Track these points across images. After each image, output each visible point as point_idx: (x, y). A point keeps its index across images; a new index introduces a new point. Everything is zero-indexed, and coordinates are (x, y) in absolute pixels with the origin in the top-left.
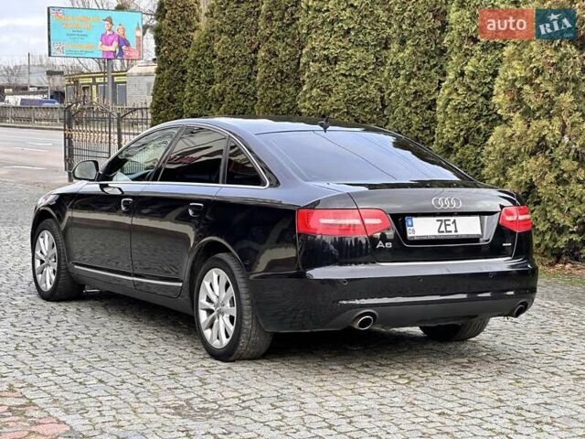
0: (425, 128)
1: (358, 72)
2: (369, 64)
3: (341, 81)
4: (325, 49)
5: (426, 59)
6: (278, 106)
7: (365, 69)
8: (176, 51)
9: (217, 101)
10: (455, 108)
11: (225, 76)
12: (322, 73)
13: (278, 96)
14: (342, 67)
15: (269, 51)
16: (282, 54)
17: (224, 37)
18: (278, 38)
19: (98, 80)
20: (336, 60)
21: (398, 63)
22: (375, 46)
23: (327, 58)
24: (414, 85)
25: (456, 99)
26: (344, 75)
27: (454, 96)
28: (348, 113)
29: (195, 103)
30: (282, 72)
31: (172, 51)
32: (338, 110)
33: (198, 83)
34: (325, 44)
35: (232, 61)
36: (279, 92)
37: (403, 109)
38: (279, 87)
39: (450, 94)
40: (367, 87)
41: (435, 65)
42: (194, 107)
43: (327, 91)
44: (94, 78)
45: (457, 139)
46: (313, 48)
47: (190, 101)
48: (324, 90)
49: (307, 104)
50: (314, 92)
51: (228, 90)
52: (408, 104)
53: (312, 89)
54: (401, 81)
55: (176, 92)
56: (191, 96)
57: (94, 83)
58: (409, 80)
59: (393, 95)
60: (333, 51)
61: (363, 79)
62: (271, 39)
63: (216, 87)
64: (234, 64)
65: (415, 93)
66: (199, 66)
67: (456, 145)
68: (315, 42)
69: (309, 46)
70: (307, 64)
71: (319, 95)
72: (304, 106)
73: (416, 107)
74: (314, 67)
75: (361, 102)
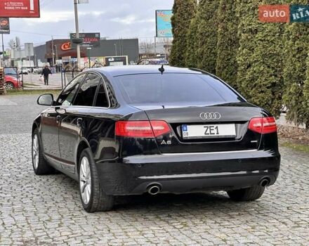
0: (304, 70)
1: (269, 38)
2: (276, 33)
3: (259, 44)
4: (250, 25)
5: (305, 28)
6: (229, 60)
7: (274, 36)
8: (183, 31)
9: (200, 58)
11: (203, 43)
12: (249, 40)
13: (229, 54)
14: (259, 35)
15: (223, 28)
16: (230, 29)
17: (203, 21)
18: (228, 20)
20: (256, 31)
21: (288, 32)
23: (251, 30)
24: (297, 44)
26: (261, 40)
28: (263, 63)
29: (191, 59)
30: (231, 40)
31: (180, 30)
32: (258, 61)
33: (193, 48)
34: (250, 22)
35: (207, 34)
36: (229, 52)
37: (291, 59)
38: (229, 48)
40: (275, 47)
42: (190, 61)
43: (252, 50)
46: (243, 25)
47: (188, 58)
48: (250, 50)
49: (241, 58)
50: (244, 52)
51: (205, 51)
52: (294, 56)
53: (243, 49)
54: (291, 42)
55: (183, 54)
56: (189, 55)
58: (295, 42)
60: (254, 26)
61: (272, 42)
62: (225, 21)
63: (199, 50)
64: (208, 36)
65: (298, 49)
66: (193, 38)
68: (244, 21)
69: (241, 24)
70: (240, 35)
71: (247, 53)
72: (239, 59)
73: (299, 58)
74: (244, 36)
75: (271, 56)
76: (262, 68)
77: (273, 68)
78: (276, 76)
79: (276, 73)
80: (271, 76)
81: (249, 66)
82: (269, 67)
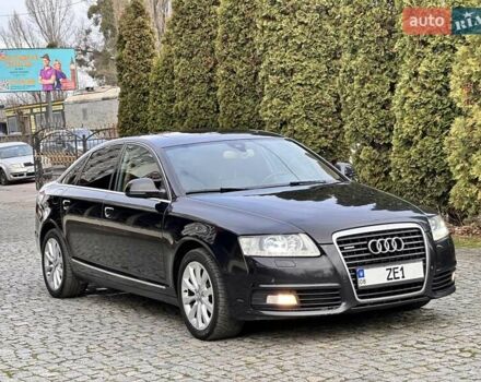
0: (381, 126)
1: (313, 81)
2: (322, 73)
3: (298, 90)
4: (281, 63)
5: (377, 64)
7: (319, 77)
8: (137, 77)
9: (181, 117)
10: (412, 106)
11: (186, 94)
12: (281, 84)
13: (239, 108)
14: (298, 77)
15: (227, 69)
16: (239, 70)
17: (182, 60)
18: (234, 57)
19: (35, 111)
20: (292, 71)
21: (351, 70)
22: (326, 57)
23: (283, 70)
24: (368, 88)
25: (413, 97)
26: (301, 85)
27: (410, 94)
28: (307, 118)
29: (158, 120)
30: (240, 86)
31: (133, 76)
32: (298, 116)
33: (160, 102)
34: (282, 58)
35: (191, 80)
36: (239, 105)
37: (359, 111)
38: (238, 100)
39: (406, 93)
40: (322, 94)
41: (385, 69)
42: (158, 124)
43: (287, 99)
44: (32, 109)
45: (416, 133)
46: (271, 63)
47: (154, 119)
48: (283, 99)
49: (269, 113)
50: (275, 101)
51: (190, 106)
52: (364, 106)
53: (272, 99)
54: (356, 86)
55: (139, 112)
56: (155, 114)
57: (32, 113)
58: (363, 84)
59: (349, 98)
60: (289, 64)
61: (317, 87)
62: (228, 58)
63: (179, 104)
64: (193, 83)
65: (370, 95)
66: (160, 88)
67: (416, 138)
68: (273, 57)
69: (267, 61)
70: (265, 77)
71: (279, 104)
72: (266, 115)
73: (372, 108)
74: (273, 80)
75: (318, 108)
76: (306, 126)
77: (321, 125)
78: (326, 137)
79: (326, 133)
80: (320, 137)
81: (284, 123)
82: (315, 124)
